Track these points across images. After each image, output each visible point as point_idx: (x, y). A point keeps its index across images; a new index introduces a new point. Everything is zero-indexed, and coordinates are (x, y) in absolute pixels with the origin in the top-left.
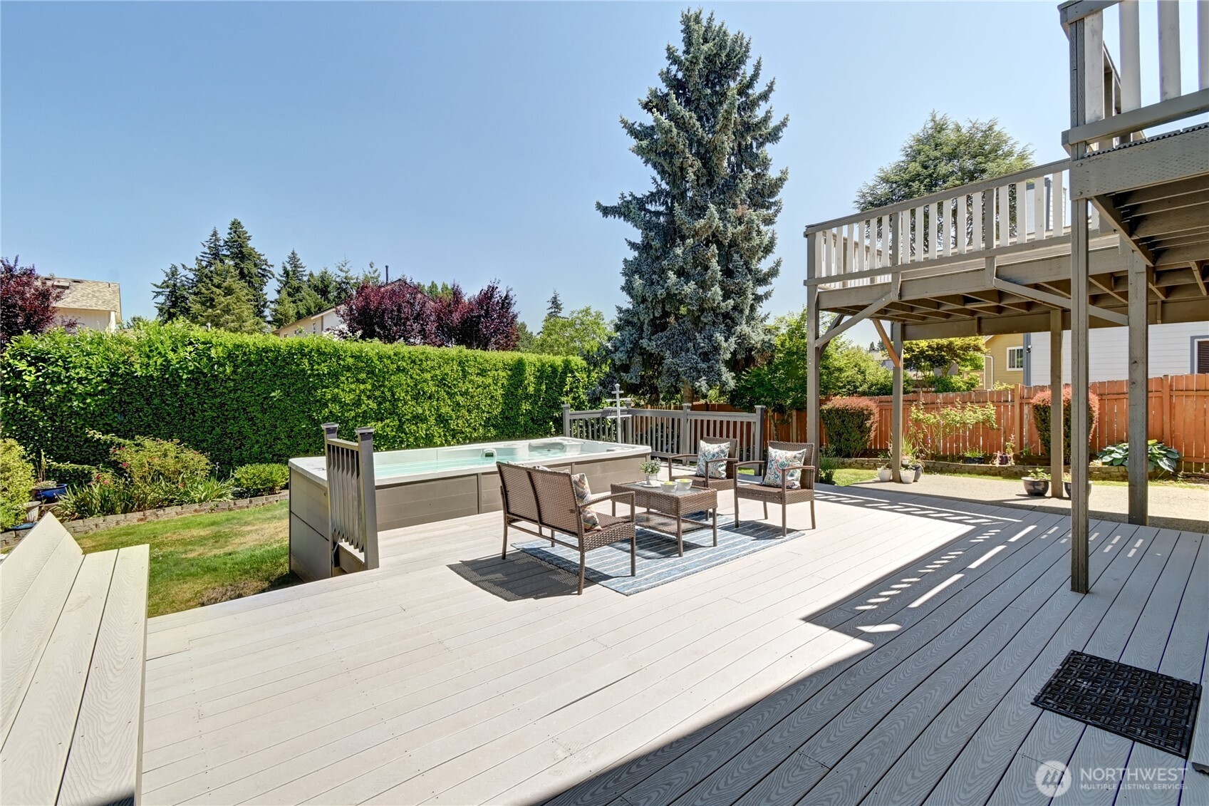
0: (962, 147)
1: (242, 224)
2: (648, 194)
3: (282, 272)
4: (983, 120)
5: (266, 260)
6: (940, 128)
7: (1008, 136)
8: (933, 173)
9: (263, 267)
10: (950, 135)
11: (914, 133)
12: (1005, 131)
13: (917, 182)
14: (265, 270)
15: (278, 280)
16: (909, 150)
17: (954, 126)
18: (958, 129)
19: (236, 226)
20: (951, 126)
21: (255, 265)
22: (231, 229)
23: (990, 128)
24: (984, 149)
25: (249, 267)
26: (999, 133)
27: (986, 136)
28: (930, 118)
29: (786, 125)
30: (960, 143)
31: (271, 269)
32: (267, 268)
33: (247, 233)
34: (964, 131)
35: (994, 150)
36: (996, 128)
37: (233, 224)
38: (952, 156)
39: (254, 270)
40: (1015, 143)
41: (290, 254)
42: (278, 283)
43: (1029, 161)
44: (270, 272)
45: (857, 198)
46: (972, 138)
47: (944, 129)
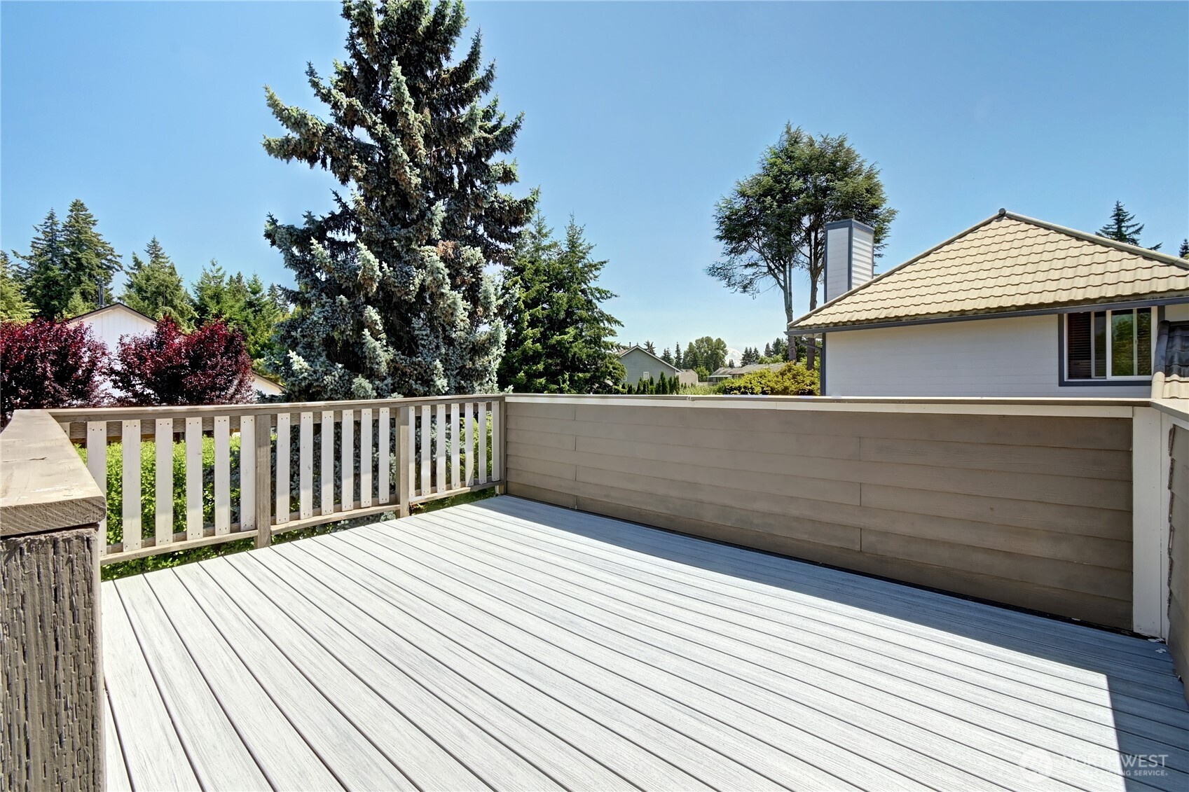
0: (814, 163)
1: (86, 206)
2: (327, 216)
3: (132, 264)
4: (834, 136)
5: (112, 250)
6: (795, 141)
7: (856, 153)
8: (785, 188)
9: (109, 257)
10: (803, 150)
11: (771, 145)
12: (854, 148)
13: (769, 197)
14: (110, 261)
15: (127, 273)
16: (765, 162)
17: (808, 140)
18: (811, 144)
19: (77, 207)
20: (805, 140)
21: (98, 255)
22: (71, 211)
23: (841, 144)
24: (835, 166)
25: (89, 257)
26: (848, 148)
27: (836, 153)
28: (785, 130)
29: (519, 127)
30: (811, 159)
31: (118, 259)
32: (114, 259)
33: (91, 217)
34: (817, 145)
35: (844, 168)
36: (846, 145)
37: (75, 205)
38: (804, 172)
39: (95, 261)
40: (863, 161)
41: (149, 242)
42: (128, 277)
43: (876, 180)
44: (116, 263)
45: (715, 213)
46: (822, 154)
47: (797, 143)
